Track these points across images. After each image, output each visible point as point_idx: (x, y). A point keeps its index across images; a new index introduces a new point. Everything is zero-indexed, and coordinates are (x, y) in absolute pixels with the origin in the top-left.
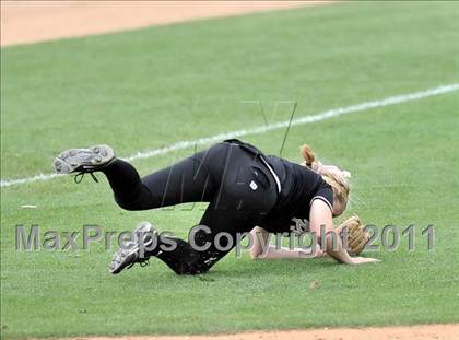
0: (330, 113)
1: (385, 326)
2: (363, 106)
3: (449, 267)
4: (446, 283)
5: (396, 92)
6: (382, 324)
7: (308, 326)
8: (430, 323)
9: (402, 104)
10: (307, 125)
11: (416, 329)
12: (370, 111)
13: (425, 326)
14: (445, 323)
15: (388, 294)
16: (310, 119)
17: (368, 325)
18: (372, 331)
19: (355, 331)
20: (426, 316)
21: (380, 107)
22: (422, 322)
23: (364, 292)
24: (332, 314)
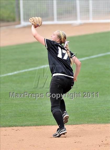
0: (15, 73)
1: (29, 126)
2: (23, 71)
3: (45, 111)
4: (44, 115)
5: (32, 67)
6: (28, 126)
7: (10, 126)
8: (40, 125)
9: (33, 70)
10: (10, 76)
11: (37, 127)
12: (25, 72)
13: (39, 126)
14: (44, 125)
15: (30, 118)
16: (10, 74)
17: (25, 126)
18: (26, 127)
19: (22, 127)
20: (39, 124)
21: (28, 71)
22: (38, 125)
23: (24, 118)
24: (16, 123)
